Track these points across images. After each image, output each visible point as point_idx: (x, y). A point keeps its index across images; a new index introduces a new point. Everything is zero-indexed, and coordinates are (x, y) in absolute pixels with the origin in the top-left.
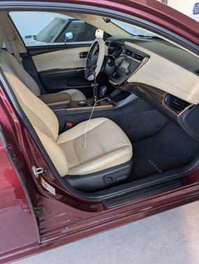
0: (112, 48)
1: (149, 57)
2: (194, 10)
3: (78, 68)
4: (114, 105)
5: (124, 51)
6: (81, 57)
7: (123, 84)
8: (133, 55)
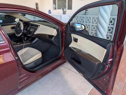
0: (25, 25)
1: (40, 26)
2: (49, 12)
3: (11, 33)
4: (31, 43)
5: (30, 25)
6: (11, 29)
7: (32, 35)
8: (34, 26)
